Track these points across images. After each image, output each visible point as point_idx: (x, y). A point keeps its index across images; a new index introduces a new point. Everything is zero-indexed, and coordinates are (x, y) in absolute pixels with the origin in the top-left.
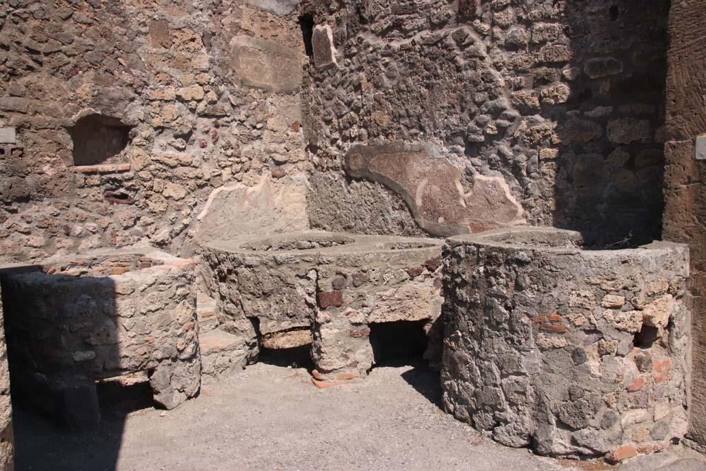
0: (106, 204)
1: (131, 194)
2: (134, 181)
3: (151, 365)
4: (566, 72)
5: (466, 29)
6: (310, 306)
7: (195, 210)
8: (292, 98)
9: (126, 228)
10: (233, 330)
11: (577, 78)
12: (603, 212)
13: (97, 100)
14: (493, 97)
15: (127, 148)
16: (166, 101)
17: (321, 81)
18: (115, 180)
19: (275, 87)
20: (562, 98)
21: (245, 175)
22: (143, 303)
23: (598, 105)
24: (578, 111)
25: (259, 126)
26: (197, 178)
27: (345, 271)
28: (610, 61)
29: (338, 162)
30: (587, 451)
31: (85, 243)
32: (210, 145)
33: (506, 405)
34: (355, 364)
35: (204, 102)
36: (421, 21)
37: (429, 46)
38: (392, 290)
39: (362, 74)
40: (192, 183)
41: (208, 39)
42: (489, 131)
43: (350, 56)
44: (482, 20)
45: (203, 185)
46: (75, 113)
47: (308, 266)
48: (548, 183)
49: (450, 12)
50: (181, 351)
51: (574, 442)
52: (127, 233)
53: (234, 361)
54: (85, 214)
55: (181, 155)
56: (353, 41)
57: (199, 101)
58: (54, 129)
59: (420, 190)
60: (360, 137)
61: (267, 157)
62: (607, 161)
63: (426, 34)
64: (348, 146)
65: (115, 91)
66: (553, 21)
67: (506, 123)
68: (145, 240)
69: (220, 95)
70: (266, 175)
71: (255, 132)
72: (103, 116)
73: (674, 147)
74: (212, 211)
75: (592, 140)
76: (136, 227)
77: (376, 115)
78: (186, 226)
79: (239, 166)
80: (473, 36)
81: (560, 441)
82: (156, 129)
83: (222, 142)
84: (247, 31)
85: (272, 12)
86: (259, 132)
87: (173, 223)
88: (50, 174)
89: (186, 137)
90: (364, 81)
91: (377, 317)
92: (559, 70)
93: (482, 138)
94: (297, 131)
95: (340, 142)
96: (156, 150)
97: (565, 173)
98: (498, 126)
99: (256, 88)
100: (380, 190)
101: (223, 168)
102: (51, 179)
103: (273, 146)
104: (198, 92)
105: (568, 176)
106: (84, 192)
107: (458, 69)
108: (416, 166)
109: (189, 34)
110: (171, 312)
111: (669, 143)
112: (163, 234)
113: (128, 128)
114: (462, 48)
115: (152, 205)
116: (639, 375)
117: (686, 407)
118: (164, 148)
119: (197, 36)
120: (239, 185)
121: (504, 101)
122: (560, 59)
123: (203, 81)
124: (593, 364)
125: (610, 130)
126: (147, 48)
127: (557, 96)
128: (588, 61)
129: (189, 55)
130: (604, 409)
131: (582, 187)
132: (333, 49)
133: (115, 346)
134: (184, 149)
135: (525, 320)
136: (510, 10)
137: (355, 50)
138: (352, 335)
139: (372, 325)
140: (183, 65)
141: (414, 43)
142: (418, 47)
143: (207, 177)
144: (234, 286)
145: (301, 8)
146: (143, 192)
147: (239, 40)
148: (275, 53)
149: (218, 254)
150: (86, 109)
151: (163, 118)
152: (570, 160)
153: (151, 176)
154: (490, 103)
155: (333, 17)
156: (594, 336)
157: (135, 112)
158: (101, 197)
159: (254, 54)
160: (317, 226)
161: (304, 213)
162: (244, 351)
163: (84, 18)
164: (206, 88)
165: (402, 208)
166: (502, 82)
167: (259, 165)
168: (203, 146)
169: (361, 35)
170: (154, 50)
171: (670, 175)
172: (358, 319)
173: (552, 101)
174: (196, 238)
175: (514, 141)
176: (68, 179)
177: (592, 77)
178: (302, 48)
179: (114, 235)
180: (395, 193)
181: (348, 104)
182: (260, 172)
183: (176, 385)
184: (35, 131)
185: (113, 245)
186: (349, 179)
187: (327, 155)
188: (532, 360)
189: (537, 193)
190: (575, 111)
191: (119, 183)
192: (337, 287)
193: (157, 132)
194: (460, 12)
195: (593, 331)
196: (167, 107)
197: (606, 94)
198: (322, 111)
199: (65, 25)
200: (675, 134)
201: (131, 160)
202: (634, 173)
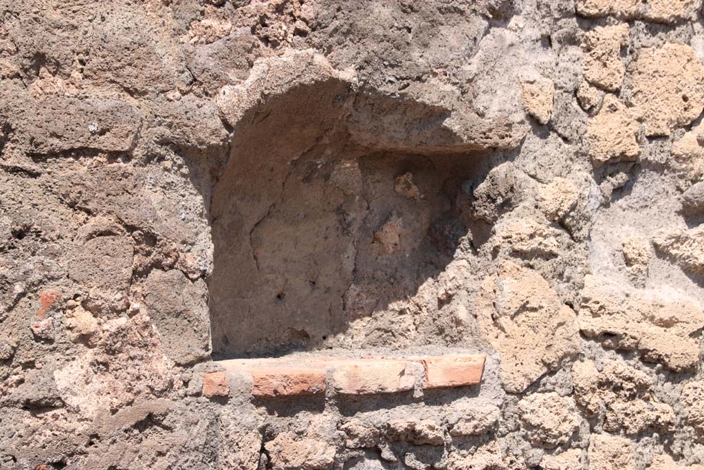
2: (500, 444)
18: (407, 440)
46: (232, 75)
58: (127, 156)
72: (361, 96)
82: (602, 170)
88: (90, 410)
96: (602, 280)
102: (93, 438)
113: (476, 161)
118: (637, 270)
150: (289, 55)
151: (637, 112)
153: (577, 419)
157: (510, 79)
176: (180, 435)
184: (28, 164)
193: (608, 186)
196: (658, 55)
201: (482, 332)
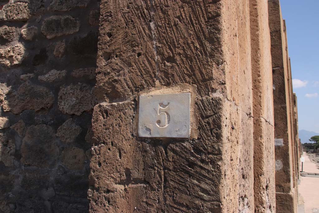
4: (24, 31)
11: (34, 38)
12: (49, 200)
20: (17, 59)
23: (52, 69)
24: (32, 75)
28: (66, 20)
62: (57, 135)
73: (106, 113)
75: (42, 109)
92: (18, 29)
97: (13, 147)
105: (16, 151)
111: (100, 106)
122: (20, 17)
125: (61, 97)
127: (12, 56)
128: (45, 19)
131: (29, 165)
152: (19, 131)
171: (100, 164)
173: (8, 62)
177: (48, 37)
190: (29, 75)
197: (60, 56)
200: (110, 91)
202: (85, 152)
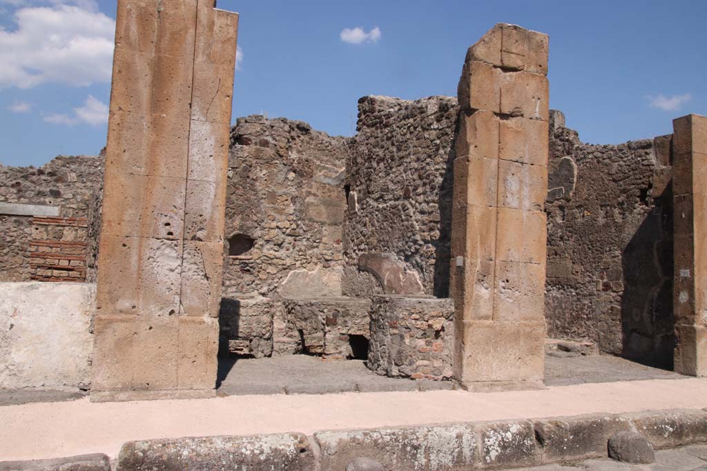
0: (240, 273)
1: (252, 270)
2: (254, 264)
3: (251, 338)
4: (439, 226)
5: (406, 202)
6: (323, 324)
7: (281, 280)
8: (337, 227)
9: (248, 285)
10: (291, 336)
11: (442, 229)
13: (241, 227)
14: (414, 235)
15: (252, 249)
16: (272, 229)
17: (351, 219)
18: (245, 263)
19: (328, 221)
20: (437, 237)
21: (308, 265)
22: (251, 312)
25: (317, 241)
26: (283, 265)
27: (339, 309)
29: (356, 261)
30: (403, 374)
31: (230, 290)
32: (291, 250)
33: (380, 359)
34: (340, 353)
35: (290, 229)
36: (391, 196)
37: (393, 208)
38: (359, 320)
39: (367, 218)
40: (280, 267)
41: (294, 199)
42: (412, 250)
43: (363, 209)
44: (412, 199)
45: (286, 268)
46: (232, 233)
47: (324, 307)
48: (432, 275)
49: (401, 194)
50: (264, 335)
51: (399, 371)
52: (248, 287)
53: (289, 349)
54: (231, 277)
55: (276, 253)
56: (365, 201)
57: (287, 228)
59: (387, 276)
60: (364, 250)
61: (321, 256)
63: (392, 202)
64: (360, 253)
65: (249, 223)
66: (436, 203)
67: (418, 247)
68: (256, 291)
69: (298, 226)
70: (319, 266)
71: (315, 244)
72: (243, 234)
73: (452, 261)
74: (289, 281)
76: (253, 285)
77: (371, 239)
78: (276, 287)
79: (305, 261)
80: (409, 206)
81: (395, 371)
82: (266, 241)
83: (297, 248)
84: (314, 195)
85: (329, 184)
86: (317, 244)
87: (270, 285)
89: (280, 245)
90: (368, 222)
91: (352, 332)
92: (437, 225)
93: (410, 253)
94: (339, 244)
95: (357, 251)
96: (265, 251)
97: (438, 270)
98: (415, 248)
99: (317, 222)
100: (371, 276)
101: (297, 261)
103: (324, 252)
104: (287, 224)
105: (439, 272)
106: (231, 267)
107: (402, 221)
108: (386, 265)
109: (285, 197)
110: (262, 317)
112: (265, 289)
113: (254, 240)
114: (404, 211)
115: (260, 276)
116: (425, 347)
117: (451, 365)
118: (268, 250)
119: (289, 199)
120: (304, 270)
121: (418, 237)
122: (437, 220)
123: (290, 219)
124: (407, 341)
126: (265, 205)
128: (445, 222)
129: (284, 207)
130: (410, 357)
132: (357, 204)
133: (237, 327)
134: (278, 251)
135: (387, 324)
136: (422, 196)
137: (365, 206)
138: (340, 339)
139: (350, 335)
140: (280, 212)
141: (387, 206)
142: (388, 208)
143: (288, 265)
144: (293, 315)
145: (345, 181)
146: (257, 269)
147: (310, 199)
148: (328, 204)
149: (288, 300)
150: (236, 231)
151: (269, 236)
152: (439, 264)
153: (261, 262)
154: (413, 237)
155: (357, 189)
156: (408, 330)
157: (257, 233)
158: (239, 270)
159: (318, 206)
160: (345, 294)
161: (339, 287)
162: (295, 346)
163: (240, 193)
164: (291, 222)
165: (379, 286)
166: (418, 228)
167: (316, 261)
168: (288, 250)
169: (368, 199)
170: (268, 205)
171: (451, 272)
172: (344, 332)
173: (434, 238)
174: (280, 293)
175: (421, 256)
176: (226, 261)
178: (345, 201)
179: (242, 287)
180: (377, 278)
181: (361, 232)
182: (316, 264)
183: (260, 349)
185: (241, 292)
186: (359, 270)
187: (351, 257)
188: (388, 339)
189: (428, 280)
190: (441, 243)
191: (247, 264)
192: (335, 316)
194: (405, 195)
195: (407, 328)
196: (272, 231)
198: (351, 235)
199: (232, 196)
201: (253, 255)
